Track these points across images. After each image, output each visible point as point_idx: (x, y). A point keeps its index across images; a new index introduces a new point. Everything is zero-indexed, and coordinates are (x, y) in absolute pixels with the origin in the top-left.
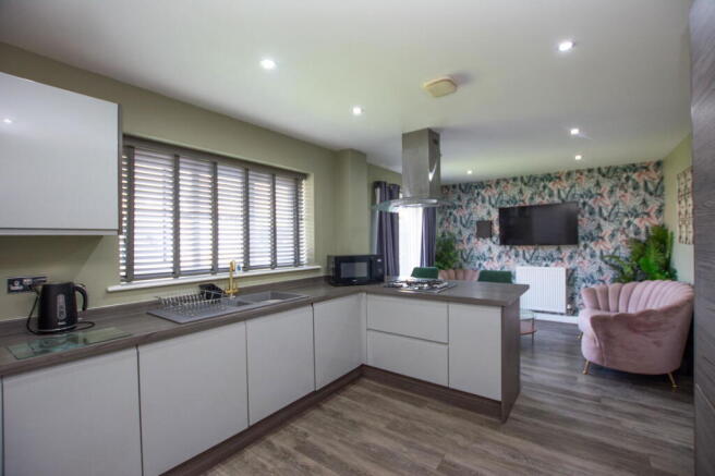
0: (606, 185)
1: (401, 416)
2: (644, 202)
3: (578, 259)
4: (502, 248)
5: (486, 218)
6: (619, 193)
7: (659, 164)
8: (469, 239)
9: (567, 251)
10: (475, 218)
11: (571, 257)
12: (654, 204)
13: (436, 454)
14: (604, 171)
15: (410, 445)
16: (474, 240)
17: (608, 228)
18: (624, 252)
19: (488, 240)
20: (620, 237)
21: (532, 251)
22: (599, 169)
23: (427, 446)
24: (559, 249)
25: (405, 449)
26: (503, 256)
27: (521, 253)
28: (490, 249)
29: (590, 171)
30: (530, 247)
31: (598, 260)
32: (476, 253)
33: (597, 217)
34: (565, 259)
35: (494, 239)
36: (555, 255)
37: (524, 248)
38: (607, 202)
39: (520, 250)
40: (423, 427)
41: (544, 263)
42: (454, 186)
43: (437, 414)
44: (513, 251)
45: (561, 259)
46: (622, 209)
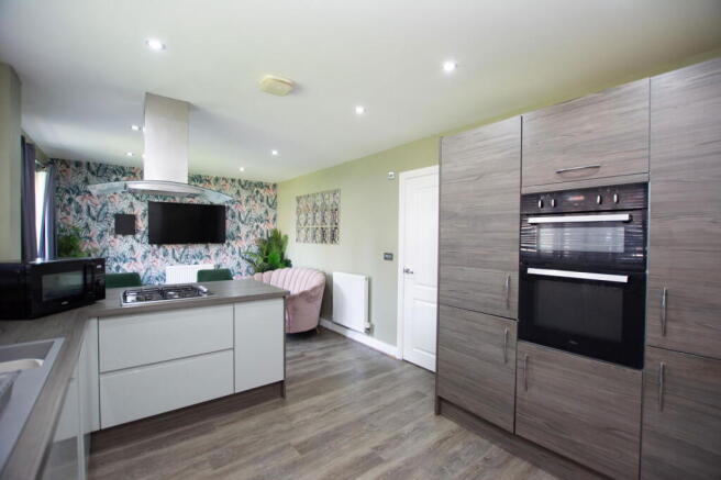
0: (244, 194)
1: (209, 451)
2: (266, 212)
3: (222, 256)
4: (147, 247)
5: (128, 211)
6: (252, 202)
7: (275, 185)
8: (101, 236)
9: (214, 248)
10: (112, 210)
11: (217, 254)
12: (271, 215)
13: (284, 448)
14: (243, 183)
15: (257, 460)
16: (109, 237)
17: (244, 229)
18: (255, 249)
19: (130, 237)
20: (252, 237)
21: (182, 250)
22: (240, 180)
23: (270, 449)
24: (207, 247)
25: (260, 466)
26: (150, 255)
27: (170, 252)
28: (132, 248)
29: (233, 180)
30: (180, 246)
31: (237, 255)
32: (111, 253)
33: (237, 220)
34: (212, 257)
35: (138, 236)
36: (204, 252)
37: (174, 246)
38: (244, 208)
39: (169, 248)
40: (244, 441)
41: (194, 261)
42: (78, 164)
43: (234, 426)
44: (161, 249)
45: (209, 257)
46: (253, 215)
